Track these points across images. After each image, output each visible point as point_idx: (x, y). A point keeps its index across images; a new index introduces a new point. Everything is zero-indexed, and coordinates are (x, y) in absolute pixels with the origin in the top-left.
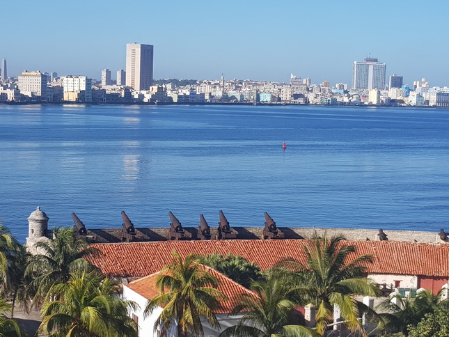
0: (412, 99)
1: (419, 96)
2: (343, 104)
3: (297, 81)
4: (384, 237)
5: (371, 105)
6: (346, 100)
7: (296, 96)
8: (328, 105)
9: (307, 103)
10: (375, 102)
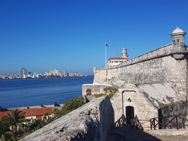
0: (33, 77)
1: (35, 76)
2: (18, 79)
3: (6, 74)
4: (28, 108)
5: (24, 78)
6: (18, 78)
7: (6, 77)
8: (14, 79)
9: (9, 79)
10: (25, 78)
